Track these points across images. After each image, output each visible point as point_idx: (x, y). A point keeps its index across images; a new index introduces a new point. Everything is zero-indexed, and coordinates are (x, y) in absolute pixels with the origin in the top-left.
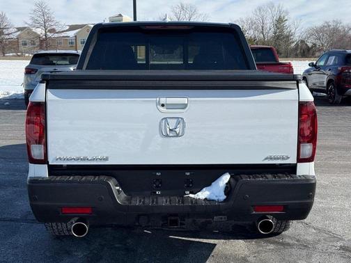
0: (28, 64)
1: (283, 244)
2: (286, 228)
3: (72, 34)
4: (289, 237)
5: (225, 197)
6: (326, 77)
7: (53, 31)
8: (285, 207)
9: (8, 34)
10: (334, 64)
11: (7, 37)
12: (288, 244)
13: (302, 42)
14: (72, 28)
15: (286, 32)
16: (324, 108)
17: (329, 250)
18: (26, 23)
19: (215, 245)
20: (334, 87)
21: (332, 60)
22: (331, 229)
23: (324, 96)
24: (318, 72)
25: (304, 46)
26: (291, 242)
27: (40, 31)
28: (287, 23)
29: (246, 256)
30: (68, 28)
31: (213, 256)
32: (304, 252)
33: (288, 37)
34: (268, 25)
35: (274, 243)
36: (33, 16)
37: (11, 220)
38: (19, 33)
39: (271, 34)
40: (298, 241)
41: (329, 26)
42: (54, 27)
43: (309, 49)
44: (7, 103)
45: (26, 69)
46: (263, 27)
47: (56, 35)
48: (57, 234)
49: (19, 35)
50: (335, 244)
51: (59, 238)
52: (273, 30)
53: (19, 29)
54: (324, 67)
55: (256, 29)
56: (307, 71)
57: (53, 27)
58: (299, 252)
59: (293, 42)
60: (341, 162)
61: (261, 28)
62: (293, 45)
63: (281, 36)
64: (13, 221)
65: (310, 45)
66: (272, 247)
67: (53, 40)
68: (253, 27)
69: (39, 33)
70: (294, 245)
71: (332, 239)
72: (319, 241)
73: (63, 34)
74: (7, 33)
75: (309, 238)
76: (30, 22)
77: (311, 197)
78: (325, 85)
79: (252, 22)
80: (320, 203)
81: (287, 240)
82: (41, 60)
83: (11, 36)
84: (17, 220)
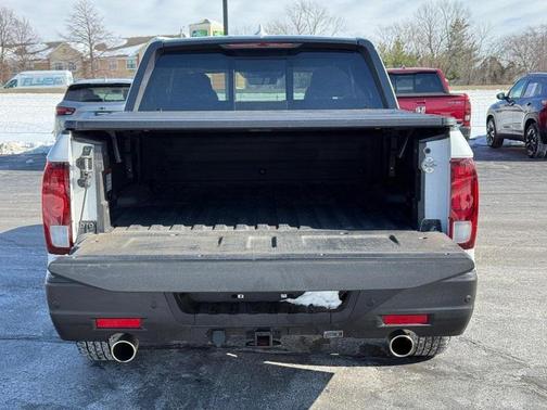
0: (61, 100)
1: (435, 373)
2: (440, 348)
3: (131, 51)
4: (446, 362)
5: (340, 302)
6: (524, 115)
7: (102, 47)
8: (430, 317)
9: (34, 53)
10: (537, 96)
11: (32, 57)
12: (443, 373)
13: (493, 59)
14: (132, 42)
15: (467, 44)
16: (519, 163)
17: (504, 382)
18: (61, 36)
19: (332, 374)
20: (536, 131)
21: (533, 90)
22: (511, 350)
23: (521, 146)
24: (512, 108)
25: (496, 67)
26: (447, 370)
27: (82, 48)
28: (469, 30)
29: (377, 390)
30: (125, 42)
31: (328, 391)
32: (466, 385)
33: (469, 51)
34: (439, 34)
35: (421, 371)
36: (72, 24)
37: (28, 339)
38: (49, 51)
39: (443, 47)
40: (459, 368)
41: (535, 34)
42: (104, 41)
43: (503, 71)
44: (31, 161)
45: (58, 107)
46: (430, 37)
47: (107, 54)
48: (96, 358)
49: (50, 54)
50: (514, 372)
51: (98, 364)
52: (446, 41)
53: (50, 45)
54: (521, 100)
55: (419, 40)
56: (495, 107)
57: (102, 42)
58: (459, 384)
59: (478, 60)
60: (537, 249)
61: (427, 38)
62: (478, 64)
63: (459, 50)
64: (31, 339)
65: (505, 64)
66: (417, 377)
67: (104, 61)
68: (415, 37)
69: (81, 51)
70: (451, 374)
71: (510, 366)
72: (491, 368)
73: (118, 53)
74: (31, 51)
75: (476, 364)
76: (67, 33)
77: (470, 302)
78: (522, 128)
79: (412, 29)
80: (498, 311)
81: (442, 367)
82: (82, 94)
83: (38, 56)
84: (38, 339)
